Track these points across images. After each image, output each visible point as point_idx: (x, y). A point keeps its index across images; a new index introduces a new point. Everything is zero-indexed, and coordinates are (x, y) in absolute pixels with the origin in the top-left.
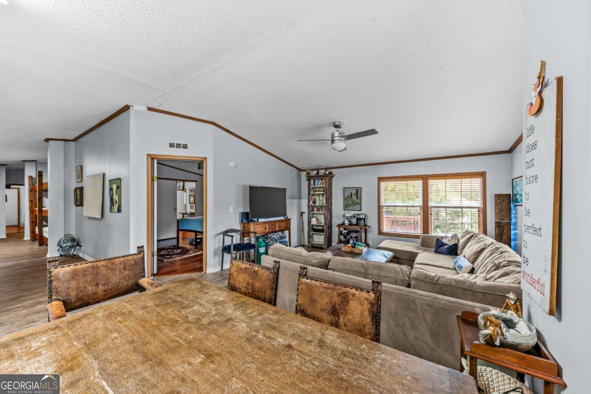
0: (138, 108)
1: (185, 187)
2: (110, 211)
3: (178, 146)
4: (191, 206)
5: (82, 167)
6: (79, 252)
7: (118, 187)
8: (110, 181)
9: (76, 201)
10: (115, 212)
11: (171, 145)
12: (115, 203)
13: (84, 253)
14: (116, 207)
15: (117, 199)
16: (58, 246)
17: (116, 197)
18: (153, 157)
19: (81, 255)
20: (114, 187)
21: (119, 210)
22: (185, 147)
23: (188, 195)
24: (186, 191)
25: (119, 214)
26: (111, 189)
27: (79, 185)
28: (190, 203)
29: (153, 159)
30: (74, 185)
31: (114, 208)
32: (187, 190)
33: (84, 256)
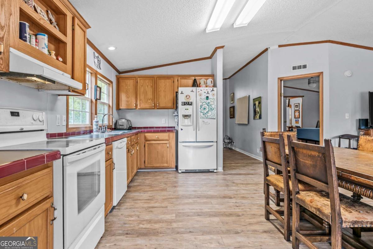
0: (274, 48)
1: (290, 104)
2: (254, 119)
3: (300, 67)
4: (296, 121)
5: (234, 94)
6: (232, 147)
7: (260, 103)
8: (253, 99)
9: (231, 115)
10: (257, 119)
11: (294, 68)
12: (257, 113)
13: (235, 147)
14: (258, 116)
15: (259, 110)
16: (223, 142)
17: (258, 109)
18: (281, 79)
19: (233, 148)
20: (257, 103)
21: (260, 118)
22: (305, 67)
23: (293, 110)
24: (291, 107)
25: (260, 120)
26: (255, 105)
27: (232, 105)
28: (295, 118)
29: (281, 80)
30: (229, 106)
31: (256, 117)
32: (293, 106)
33: (236, 149)
